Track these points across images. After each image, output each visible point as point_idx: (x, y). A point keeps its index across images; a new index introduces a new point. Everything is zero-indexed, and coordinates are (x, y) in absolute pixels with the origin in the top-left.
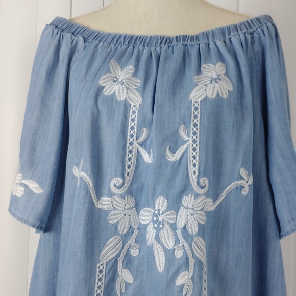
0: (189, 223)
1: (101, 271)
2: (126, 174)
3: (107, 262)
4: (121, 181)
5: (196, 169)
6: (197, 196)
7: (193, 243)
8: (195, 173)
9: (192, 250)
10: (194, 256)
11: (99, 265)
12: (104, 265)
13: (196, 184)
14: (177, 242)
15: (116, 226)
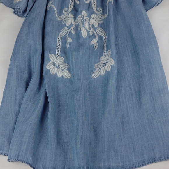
0: (94, 23)
1: (59, 40)
2: (69, 7)
3: (62, 37)
4: (67, 9)
5: (96, 6)
6: (97, 15)
7: (97, 30)
8: (95, 7)
9: (97, 33)
10: (97, 34)
11: (58, 38)
12: (61, 38)
13: (96, 11)
14: (90, 29)
15: (65, 24)
